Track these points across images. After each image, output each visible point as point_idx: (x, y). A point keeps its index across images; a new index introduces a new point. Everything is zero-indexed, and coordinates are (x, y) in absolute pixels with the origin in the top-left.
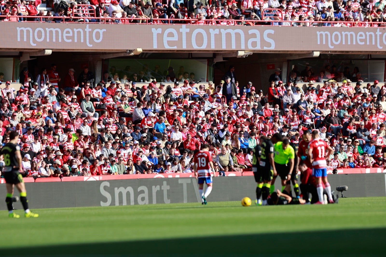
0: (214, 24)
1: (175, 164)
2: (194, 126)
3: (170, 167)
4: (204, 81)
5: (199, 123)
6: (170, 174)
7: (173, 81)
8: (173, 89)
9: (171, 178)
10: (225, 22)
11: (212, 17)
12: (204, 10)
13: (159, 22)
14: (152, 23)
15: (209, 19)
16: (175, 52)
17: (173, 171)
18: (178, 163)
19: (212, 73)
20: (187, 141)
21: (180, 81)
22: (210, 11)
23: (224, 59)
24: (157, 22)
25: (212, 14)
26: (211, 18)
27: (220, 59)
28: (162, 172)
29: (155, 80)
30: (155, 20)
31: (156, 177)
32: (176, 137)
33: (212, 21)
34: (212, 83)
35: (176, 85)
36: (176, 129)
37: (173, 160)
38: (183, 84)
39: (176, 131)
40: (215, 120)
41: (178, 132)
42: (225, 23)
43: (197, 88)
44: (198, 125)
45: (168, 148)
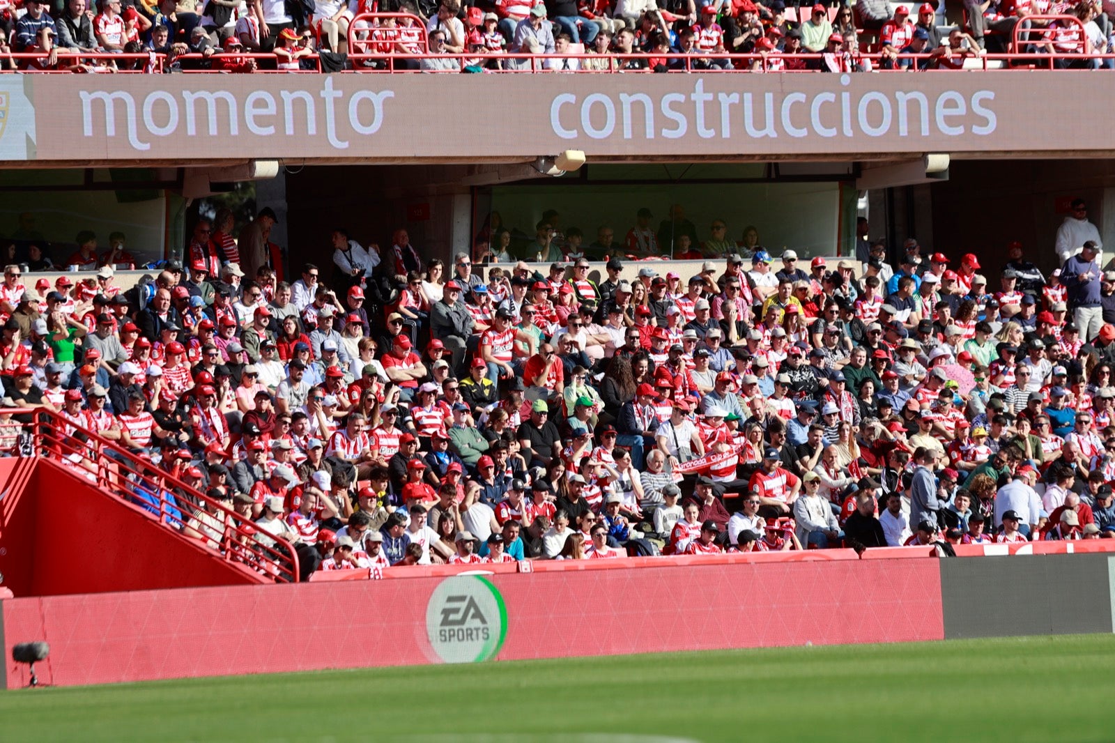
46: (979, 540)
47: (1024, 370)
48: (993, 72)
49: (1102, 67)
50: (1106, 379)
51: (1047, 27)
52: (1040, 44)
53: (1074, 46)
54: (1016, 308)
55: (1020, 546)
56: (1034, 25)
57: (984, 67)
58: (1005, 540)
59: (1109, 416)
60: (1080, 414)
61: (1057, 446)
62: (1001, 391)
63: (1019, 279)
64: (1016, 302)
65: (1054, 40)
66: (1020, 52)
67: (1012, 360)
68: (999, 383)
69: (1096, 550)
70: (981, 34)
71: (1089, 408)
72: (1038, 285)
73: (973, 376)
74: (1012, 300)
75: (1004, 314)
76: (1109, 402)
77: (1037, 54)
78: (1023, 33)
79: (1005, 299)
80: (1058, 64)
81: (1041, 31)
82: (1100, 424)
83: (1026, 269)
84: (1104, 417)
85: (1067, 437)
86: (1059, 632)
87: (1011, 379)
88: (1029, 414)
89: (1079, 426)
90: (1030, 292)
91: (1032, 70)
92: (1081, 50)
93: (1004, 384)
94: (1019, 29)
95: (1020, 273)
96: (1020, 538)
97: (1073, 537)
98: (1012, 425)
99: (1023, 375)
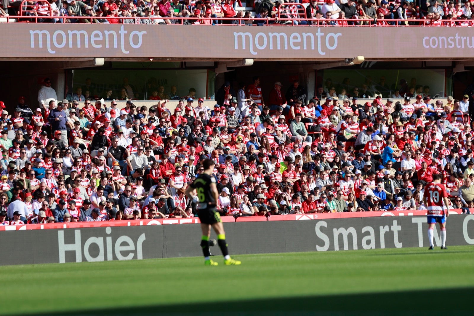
0: (452, 25)
1: (408, 200)
2: (430, 151)
3: (401, 203)
4: (441, 96)
5: (437, 148)
6: (401, 212)
7: (403, 97)
8: (403, 107)
9: (402, 217)
10: (466, 22)
11: (449, 16)
12: (439, 8)
13: (384, 23)
14: (376, 25)
15: (447, 19)
16: (405, 60)
17: (404, 208)
18: (411, 198)
19: (451, 86)
20: (422, 171)
21: (411, 96)
22: (447, 9)
23: (466, 68)
24: (382, 24)
25: (450, 13)
26: (448, 18)
27: (461, 69)
28: (391, 209)
29: (381, 95)
30: (379, 21)
31: (383, 215)
32: (408, 165)
33: (450, 22)
34: (452, 97)
35: (407, 101)
36: (408, 155)
37: (404, 195)
38: (415, 101)
39: (407, 159)
40: (456, 145)
41: (411, 159)
42: (467, 25)
43: (433, 105)
44: (435, 150)
45: (399, 180)
46: (4, 224)
47: (24, 151)
48: (12, 24)
49: (57, 22)
50: (58, 155)
51: (34, 4)
52: (32, 12)
53: (46, 13)
54: (21, 124)
55: (21, 226)
56: (29, 4)
57: (8, 22)
58: (14, 223)
59: (59, 170)
60: (47, 170)
61: (37, 183)
62: (14, 160)
63: (22, 112)
64: (21, 122)
65: (38, 10)
66: (23, 15)
67: (18, 146)
68: (13, 157)
69: (53, 228)
70: (6, 7)
71: (51, 167)
72: (30, 115)
73: (2, 154)
74: (19, 121)
75: (15, 127)
76: (59, 165)
77: (30, 16)
78: (24, 7)
79: (16, 121)
80: (39, 20)
81: (32, 6)
82: (55, 174)
83: (25, 108)
84: (57, 171)
85: (42, 180)
86: (37, 263)
87: (19, 155)
88: (25, 170)
89: (47, 175)
90: (26, 118)
91: (28, 23)
92: (49, 15)
93: (15, 157)
94: (22, 5)
95: (22, 110)
96: (21, 223)
97: (43, 222)
98: (18, 174)
99: (23, 153)
